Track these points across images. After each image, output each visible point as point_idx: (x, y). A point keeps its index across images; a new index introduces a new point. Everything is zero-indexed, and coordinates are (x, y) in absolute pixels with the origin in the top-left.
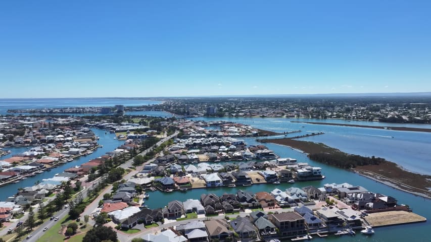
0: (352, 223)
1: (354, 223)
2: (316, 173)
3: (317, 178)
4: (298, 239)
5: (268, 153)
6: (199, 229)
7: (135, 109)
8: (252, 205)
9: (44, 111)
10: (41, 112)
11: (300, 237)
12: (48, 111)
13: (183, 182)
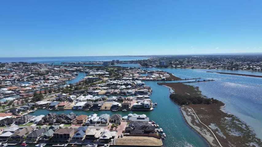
0: (103, 141)
1: (104, 141)
2: (146, 106)
3: (146, 110)
4: (58, 145)
5: (143, 91)
6: (11, 132)
7: (123, 62)
8: (67, 122)
9: (76, 63)
10: (75, 64)
11: (60, 144)
12: (78, 63)
13: (61, 105)
